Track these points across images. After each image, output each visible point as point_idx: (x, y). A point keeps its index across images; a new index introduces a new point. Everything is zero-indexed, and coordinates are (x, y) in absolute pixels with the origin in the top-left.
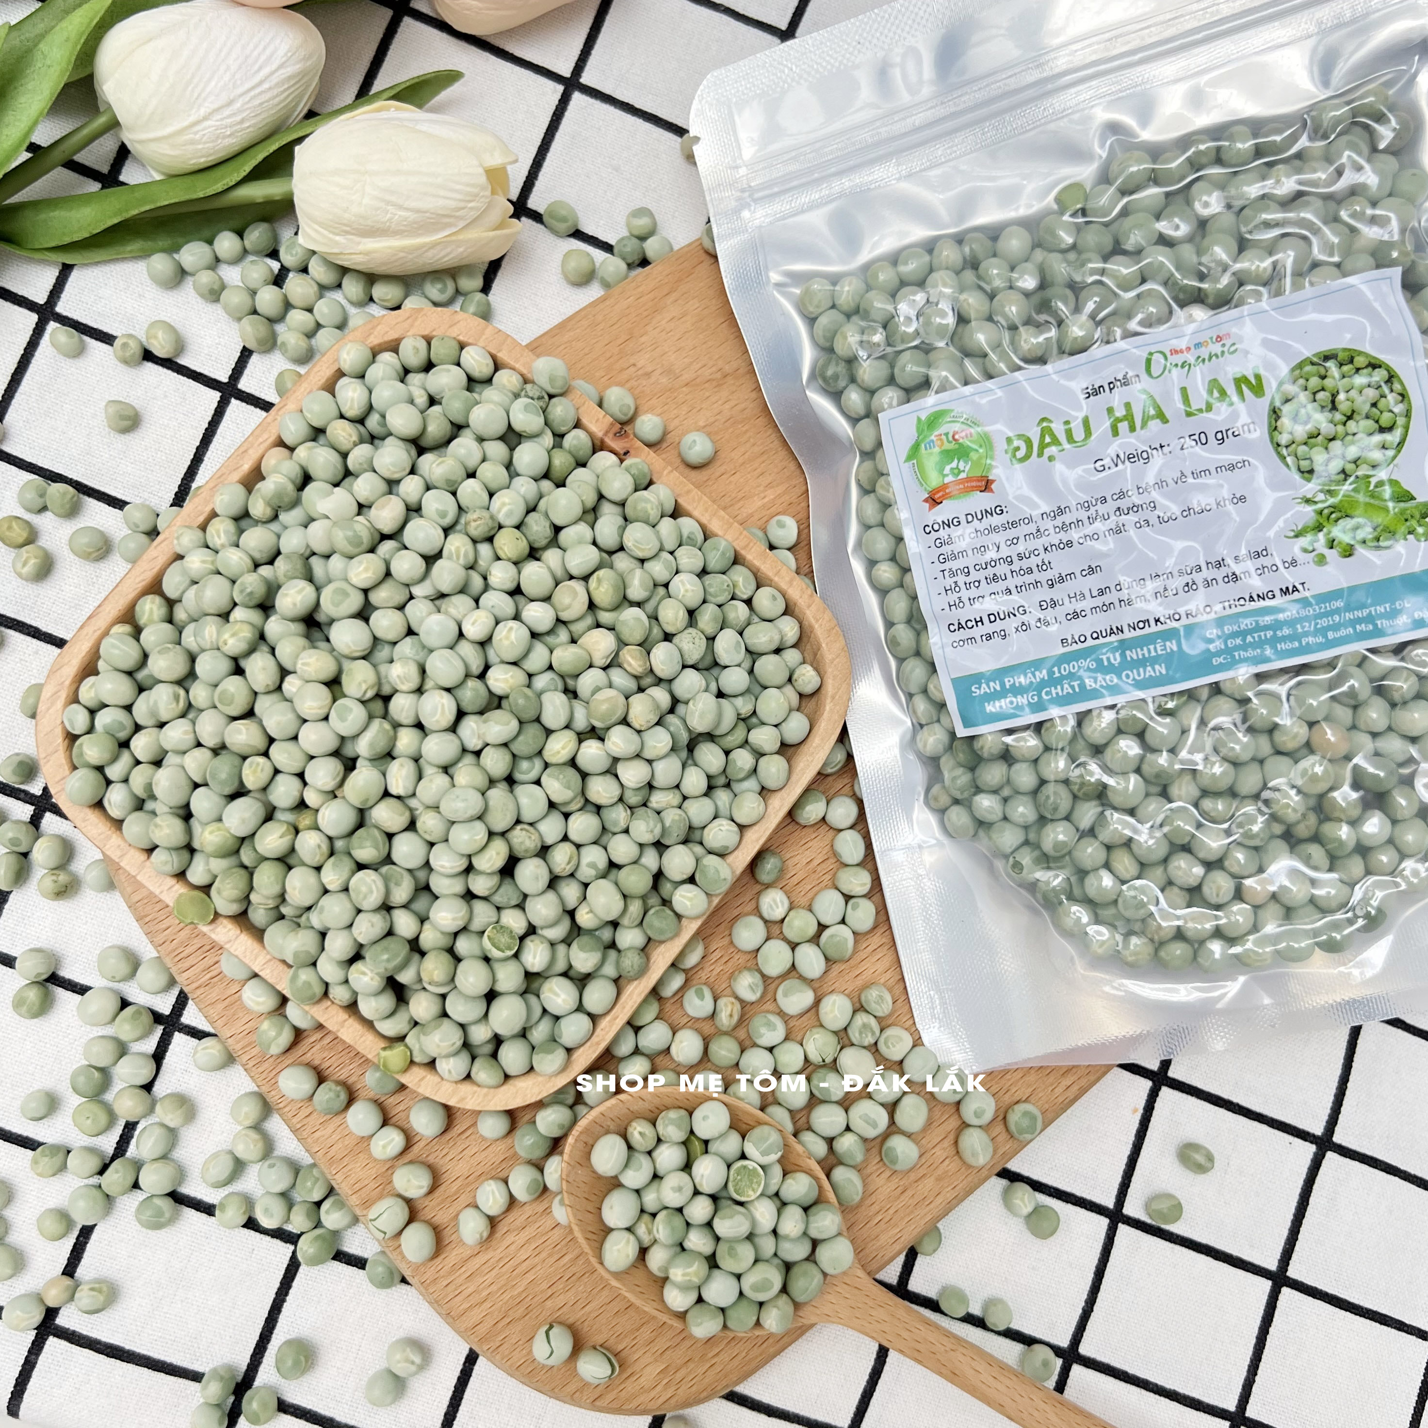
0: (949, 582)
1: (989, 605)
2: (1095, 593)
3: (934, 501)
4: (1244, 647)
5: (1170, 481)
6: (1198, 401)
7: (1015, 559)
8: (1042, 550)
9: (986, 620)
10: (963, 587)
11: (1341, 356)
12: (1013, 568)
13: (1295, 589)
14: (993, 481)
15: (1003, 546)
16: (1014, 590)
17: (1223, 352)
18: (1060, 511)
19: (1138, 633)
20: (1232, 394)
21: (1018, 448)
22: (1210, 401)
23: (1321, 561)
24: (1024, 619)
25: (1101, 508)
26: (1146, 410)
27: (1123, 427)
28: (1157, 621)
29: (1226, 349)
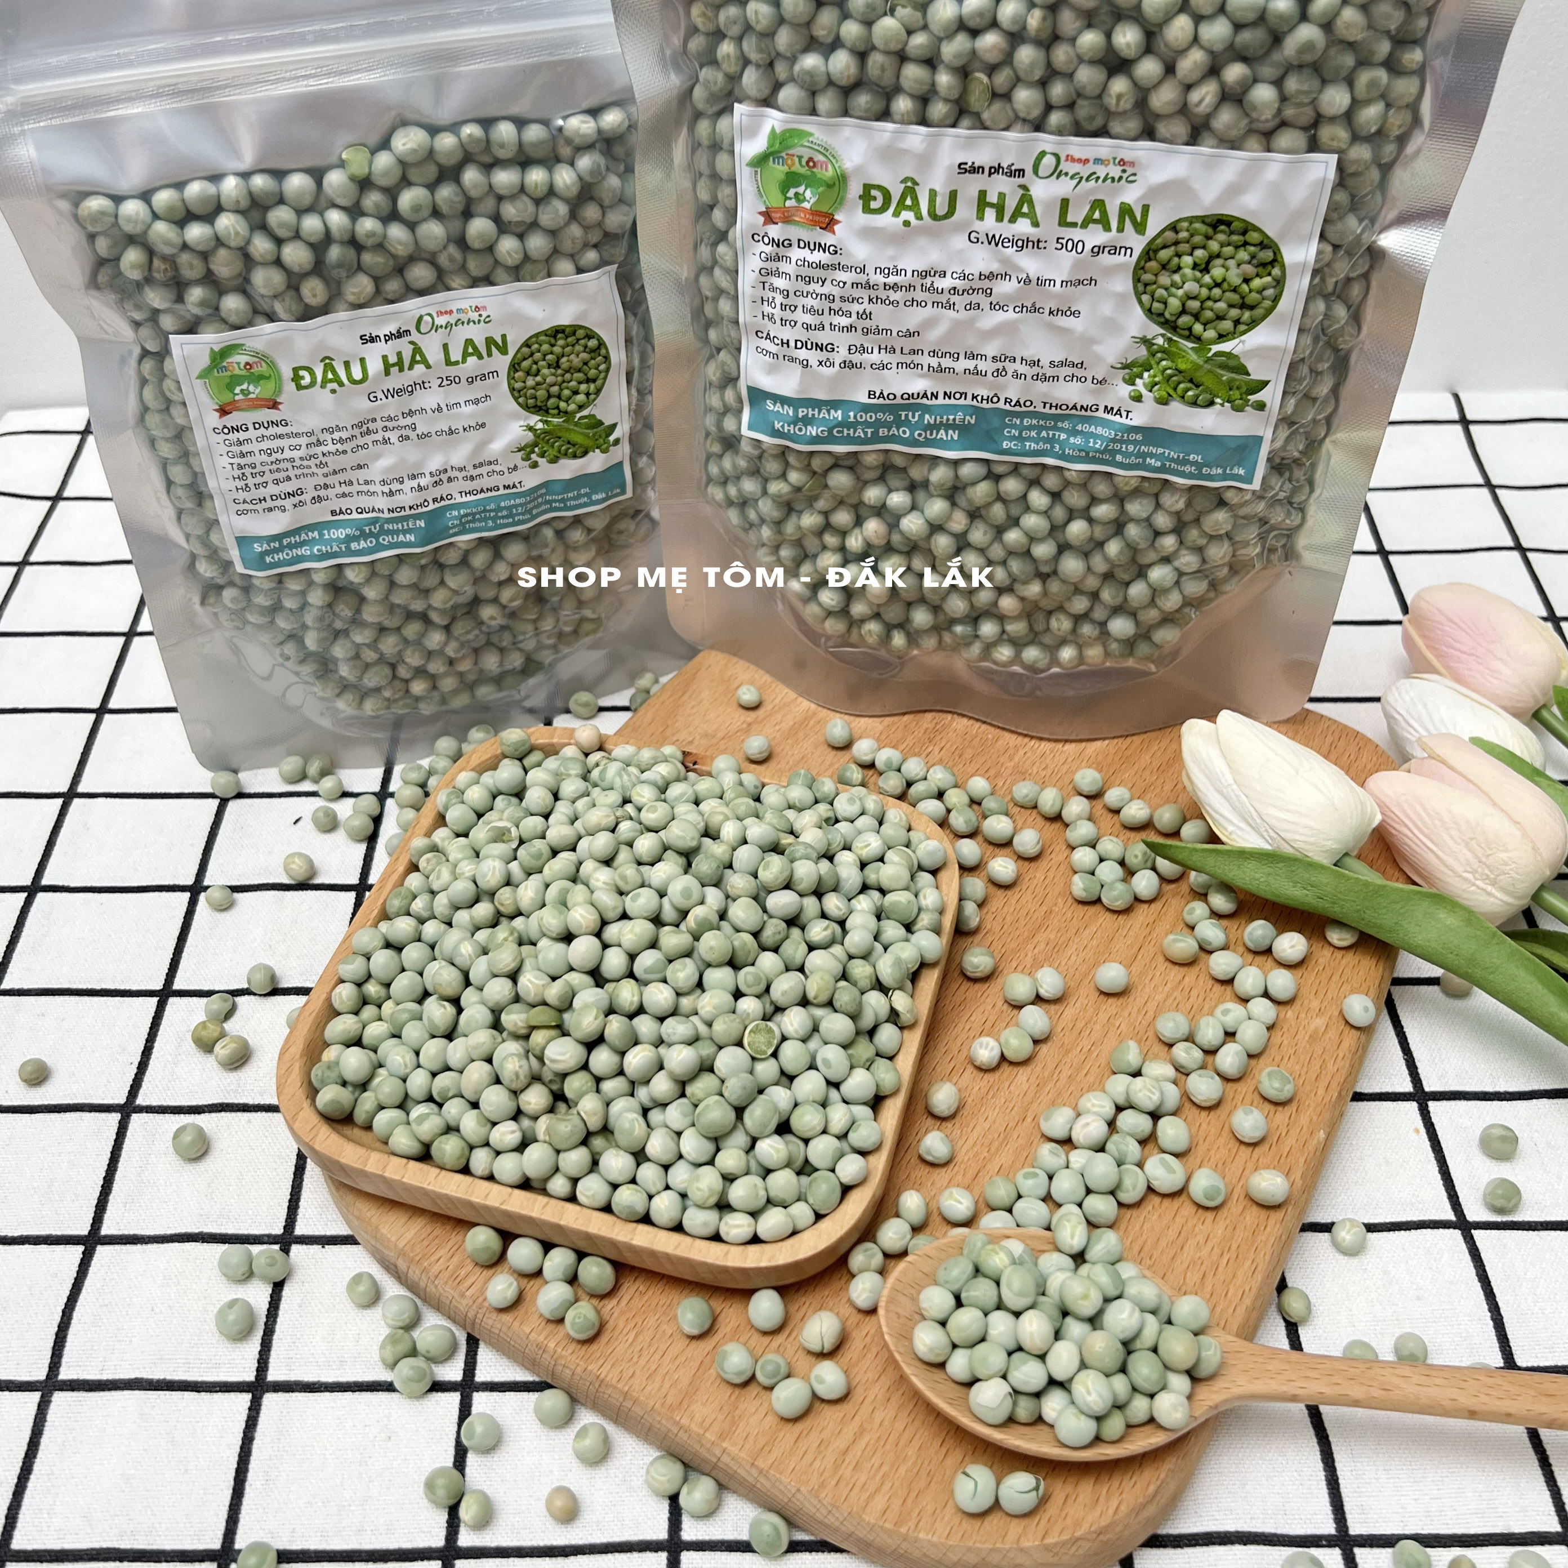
0: (237, 473)
1: (273, 489)
2: (361, 482)
3: (223, 411)
4: (473, 521)
5: (429, 411)
6: (456, 355)
7: (297, 460)
8: (320, 455)
9: (268, 499)
10: (249, 476)
11: (568, 330)
12: (295, 464)
13: (514, 486)
15: (286, 450)
16: (293, 478)
17: (479, 321)
18: (339, 429)
19: (396, 514)
20: (484, 352)
21: (303, 378)
22: (465, 355)
23: (535, 465)
24: (302, 498)
25: (372, 426)
26: (413, 357)
27: (394, 370)
28: (411, 508)
29: (482, 319)
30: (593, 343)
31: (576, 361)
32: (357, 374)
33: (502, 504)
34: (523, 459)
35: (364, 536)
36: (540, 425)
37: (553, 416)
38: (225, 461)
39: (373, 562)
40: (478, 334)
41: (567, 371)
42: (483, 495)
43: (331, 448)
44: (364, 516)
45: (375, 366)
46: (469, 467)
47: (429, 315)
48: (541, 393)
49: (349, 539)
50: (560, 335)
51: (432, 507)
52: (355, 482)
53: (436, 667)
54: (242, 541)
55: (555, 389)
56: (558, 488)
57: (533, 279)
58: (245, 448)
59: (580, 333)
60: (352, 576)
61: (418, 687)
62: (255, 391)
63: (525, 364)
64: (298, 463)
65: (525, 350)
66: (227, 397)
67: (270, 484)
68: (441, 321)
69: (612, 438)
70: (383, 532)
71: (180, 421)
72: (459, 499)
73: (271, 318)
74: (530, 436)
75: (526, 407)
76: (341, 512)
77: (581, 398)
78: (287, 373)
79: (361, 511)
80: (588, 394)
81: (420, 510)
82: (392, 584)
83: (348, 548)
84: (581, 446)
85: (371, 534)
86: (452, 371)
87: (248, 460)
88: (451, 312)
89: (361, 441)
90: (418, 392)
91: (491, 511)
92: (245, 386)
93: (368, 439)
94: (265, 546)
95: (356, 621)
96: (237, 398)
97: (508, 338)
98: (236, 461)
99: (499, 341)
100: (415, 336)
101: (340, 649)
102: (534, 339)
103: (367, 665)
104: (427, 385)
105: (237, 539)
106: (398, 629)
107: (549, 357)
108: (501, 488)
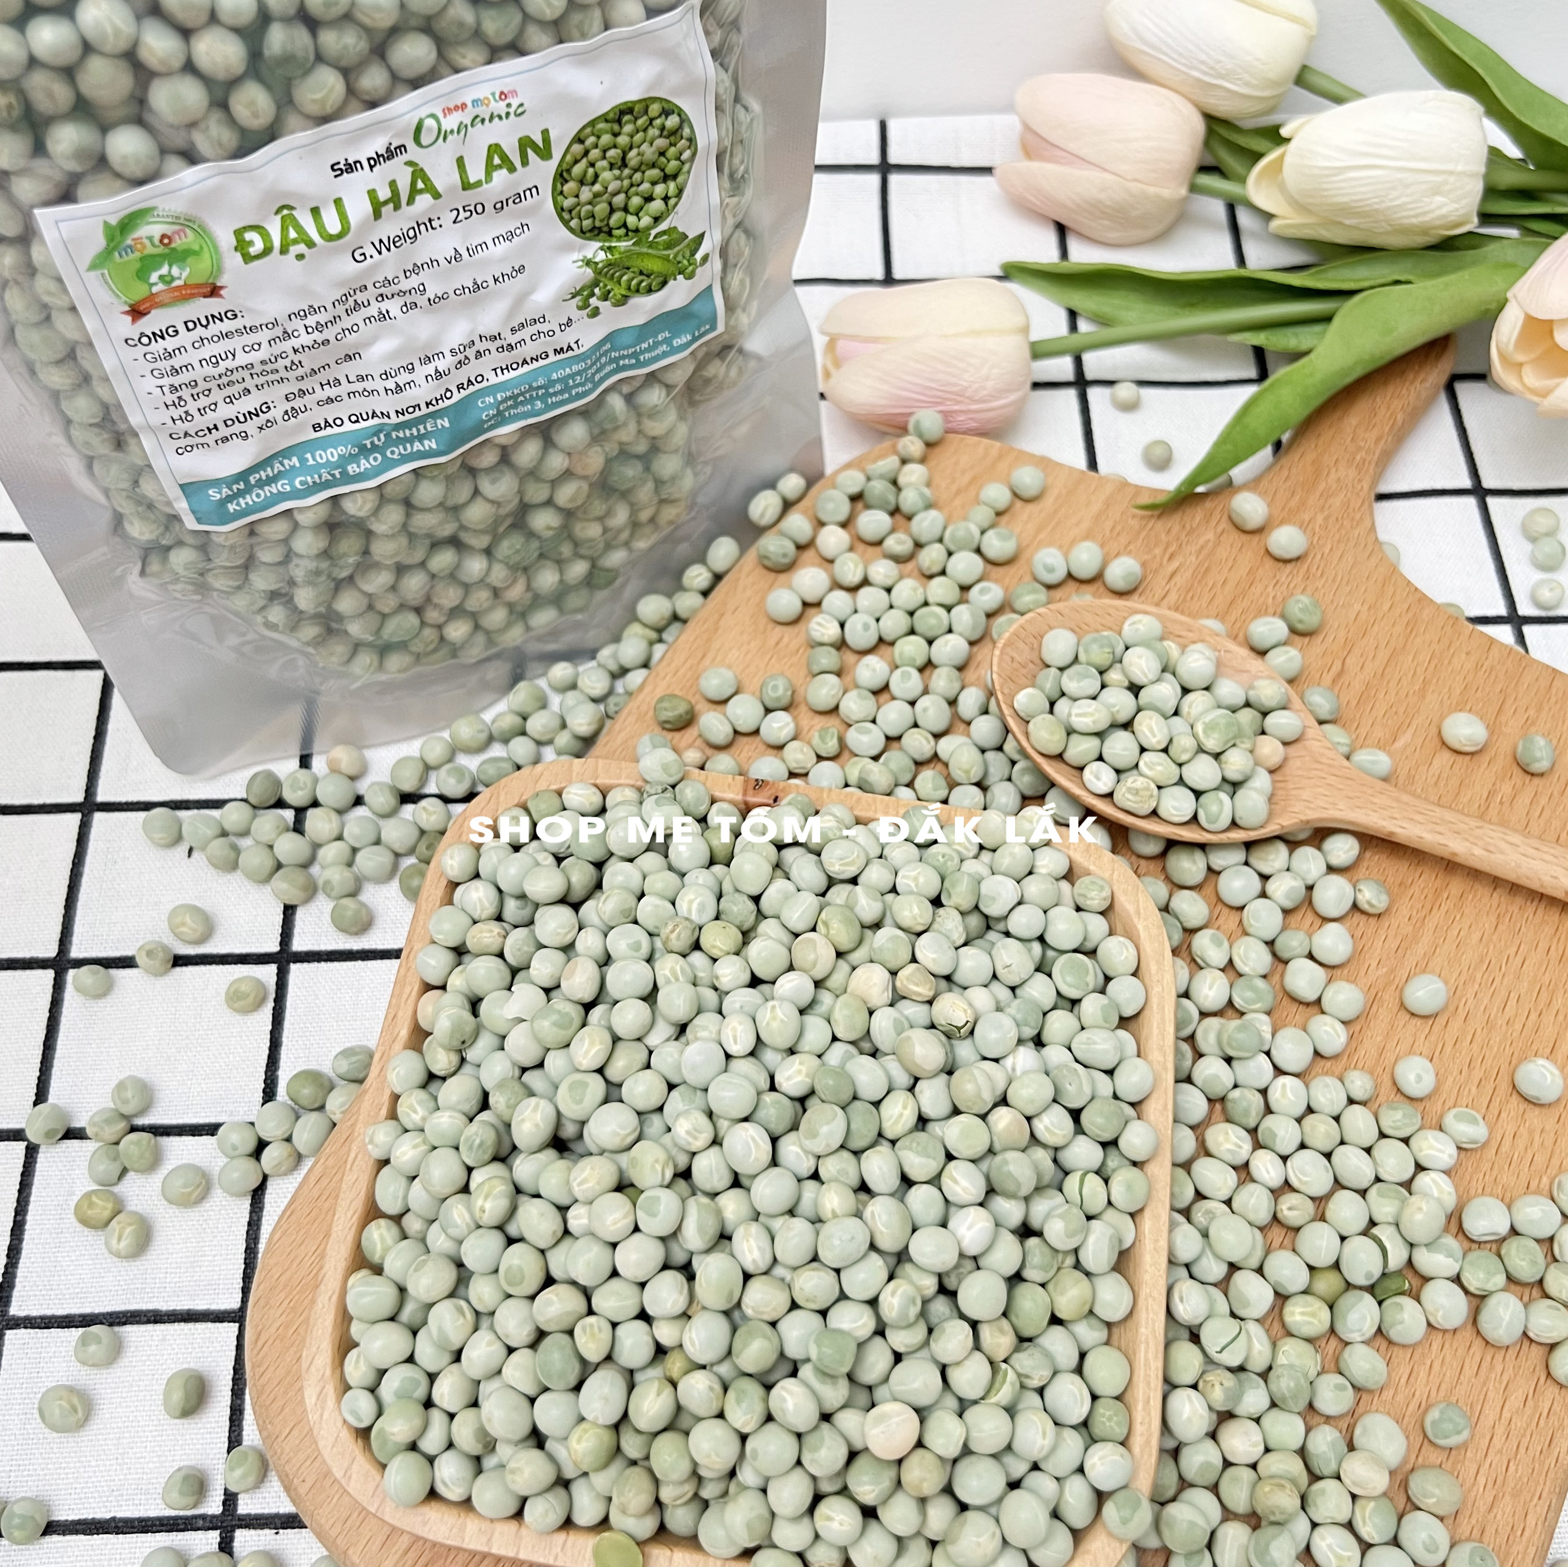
0: (170, 398)
1: (226, 411)
2: (352, 379)
3: (137, 312)
4: (515, 406)
5: (443, 262)
6: (476, 172)
7: (257, 364)
8: (291, 352)
10: (189, 399)
11: (636, 108)
12: (253, 372)
13: (569, 348)
15: (239, 353)
16: (253, 390)
17: (508, 114)
18: (314, 310)
19: (408, 417)
20: (516, 160)
21: (251, 243)
22: (490, 168)
23: (594, 313)
24: (269, 416)
25: (360, 297)
26: (413, 184)
27: (387, 209)
28: (428, 404)
29: (512, 110)
30: (672, 121)
31: (649, 152)
32: (333, 226)
33: (554, 376)
34: (580, 308)
35: (364, 451)
36: (601, 256)
37: (619, 239)
38: (151, 383)
39: (380, 486)
40: (506, 134)
41: (637, 170)
42: (526, 368)
43: (306, 339)
44: (363, 424)
45: (358, 209)
46: (506, 334)
47: (433, 116)
48: (601, 208)
49: (345, 460)
50: (627, 118)
51: (457, 397)
52: (344, 381)
53: (480, 598)
54: (190, 488)
55: (619, 200)
56: (626, 339)
57: (584, 36)
58: (177, 362)
59: (655, 109)
60: (352, 508)
61: (457, 631)
62: (181, 274)
63: (577, 170)
64: (258, 369)
65: (577, 148)
66: (139, 292)
67: (221, 404)
68: (450, 123)
69: (699, 256)
70: (390, 442)
71: (72, 334)
72: (493, 380)
73: (191, 157)
74: (589, 273)
75: (581, 233)
76: (327, 425)
77: (657, 205)
78: (226, 239)
79: (356, 419)
80: (666, 199)
81: (441, 405)
82: (411, 509)
83: (344, 473)
84: (659, 274)
85: (375, 448)
86: (471, 197)
87: (184, 377)
88: (464, 106)
89: (347, 322)
90: (424, 235)
91: (539, 388)
92: (164, 270)
93: (358, 317)
94: (226, 492)
96: (155, 290)
97: (553, 135)
98: (166, 381)
99: (539, 140)
100: (413, 153)
101: (347, 603)
102: (588, 130)
103: (384, 616)
104: (435, 224)
105: (182, 486)
106: (423, 564)
107: (612, 153)
108: (551, 353)
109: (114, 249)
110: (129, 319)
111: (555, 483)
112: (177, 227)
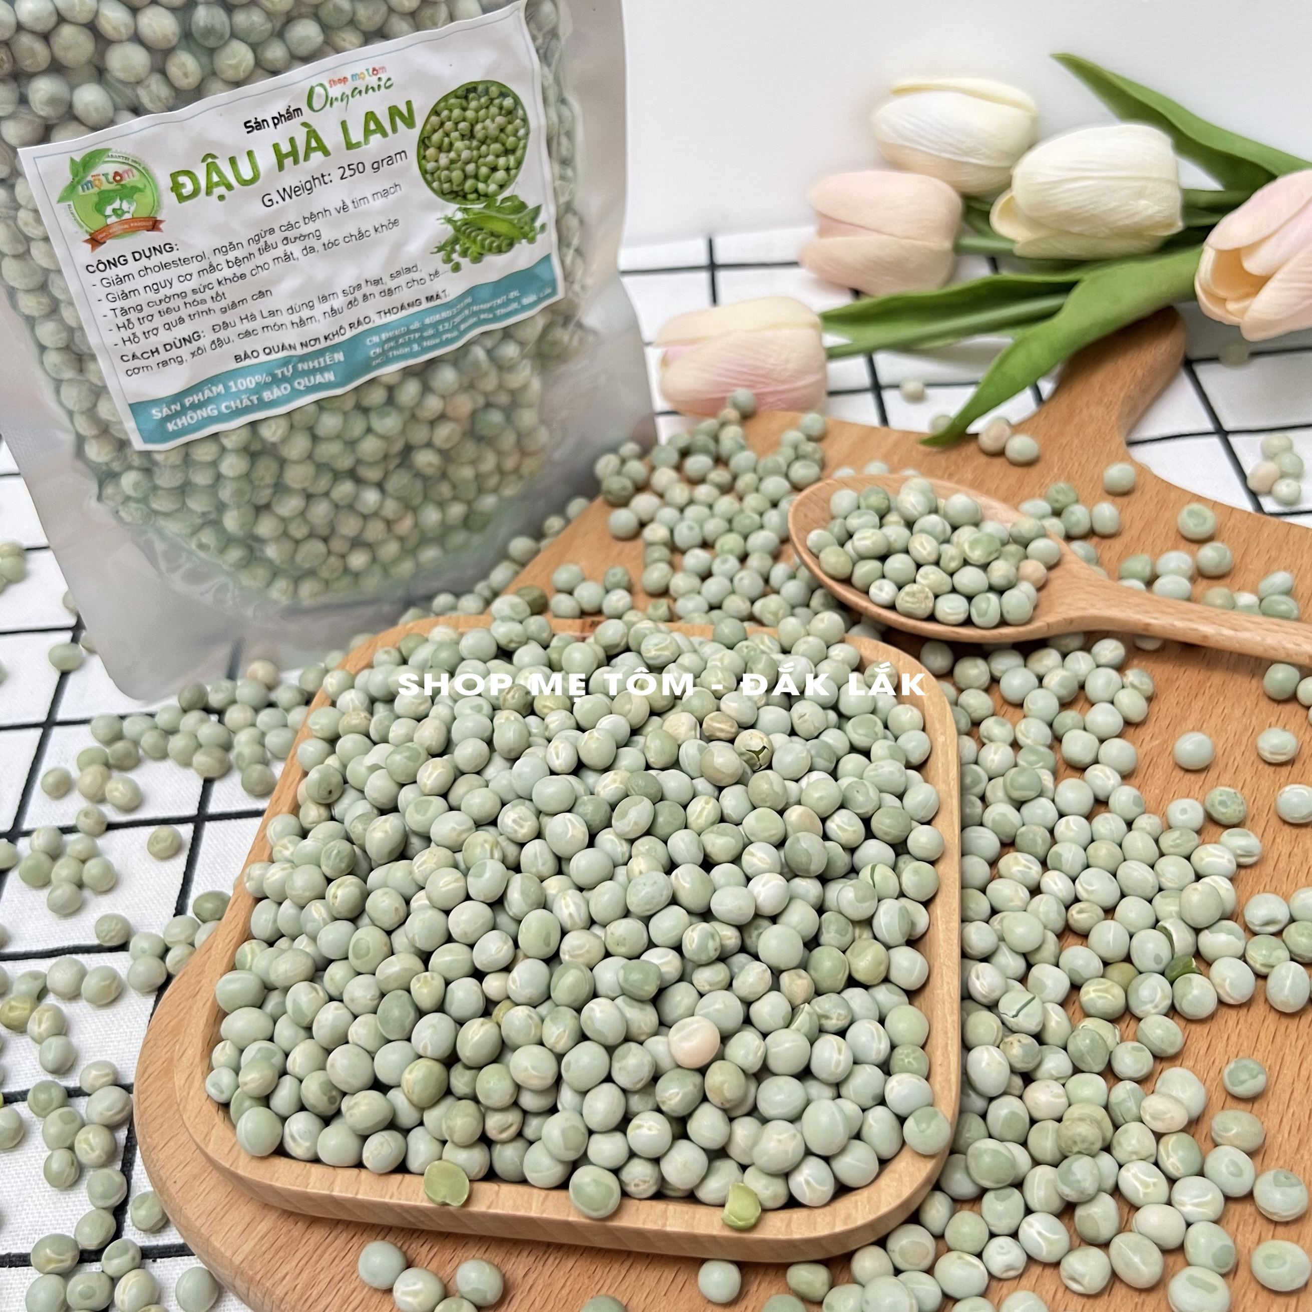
0: (121, 320)
1: (165, 336)
2: (265, 314)
3: (95, 241)
4: (397, 347)
5: (333, 212)
6: (357, 135)
7: (189, 293)
8: (216, 284)
9: (161, 350)
10: (136, 323)
11: (480, 88)
12: (187, 300)
13: (438, 296)
14: (161, 222)
15: (175, 282)
16: (187, 319)
17: (379, 86)
18: (233, 246)
19: (310, 349)
20: (387, 126)
21: (183, 185)
22: (367, 132)
23: (457, 268)
24: (199, 343)
25: (270, 239)
26: (308, 142)
27: (289, 162)
28: (326, 338)
29: (382, 83)
30: (508, 102)
31: (492, 127)
32: (246, 172)
33: (427, 321)
34: (444, 261)
35: (276, 381)
36: (459, 216)
37: (473, 201)
38: (106, 306)
39: (289, 414)
40: (378, 103)
41: (483, 142)
42: (404, 313)
43: (227, 273)
44: (274, 356)
45: (266, 160)
46: (386, 279)
47: (321, 85)
48: (456, 175)
49: (261, 387)
50: (472, 95)
51: (349, 334)
52: (258, 316)
53: (375, 531)
54: (137, 408)
55: (471, 168)
56: (484, 294)
57: (435, 25)
58: (127, 286)
59: (494, 91)
60: (268, 433)
61: (358, 560)
62: (130, 208)
63: (436, 137)
64: (190, 298)
65: (434, 119)
66: (97, 223)
67: (161, 330)
68: (335, 92)
69: (538, 224)
70: (297, 374)
71: (46, 262)
72: (378, 321)
73: (137, 111)
74: (450, 229)
75: (442, 194)
76: (246, 356)
77: (500, 175)
78: (165, 182)
79: (268, 350)
80: (508, 170)
81: (338, 339)
82: (315, 438)
83: (260, 399)
84: (507, 237)
85: (285, 379)
86: (354, 156)
87: (132, 301)
88: (345, 80)
89: (259, 260)
90: (318, 188)
91: (415, 331)
92: (116, 205)
93: (268, 257)
94: (166, 411)
95: (280, 488)
96: (109, 221)
97: (415, 106)
98: (119, 304)
99: (404, 110)
100: (307, 116)
101: (266, 527)
102: (442, 104)
103: (298, 542)
104: (327, 179)
105: (131, 406)
106: (327, 494)
107: (462, 125)
108: (424, 300)
109: (78, 183)
110: (90, 246)
111: (433, 423)
112: (126, 167)
